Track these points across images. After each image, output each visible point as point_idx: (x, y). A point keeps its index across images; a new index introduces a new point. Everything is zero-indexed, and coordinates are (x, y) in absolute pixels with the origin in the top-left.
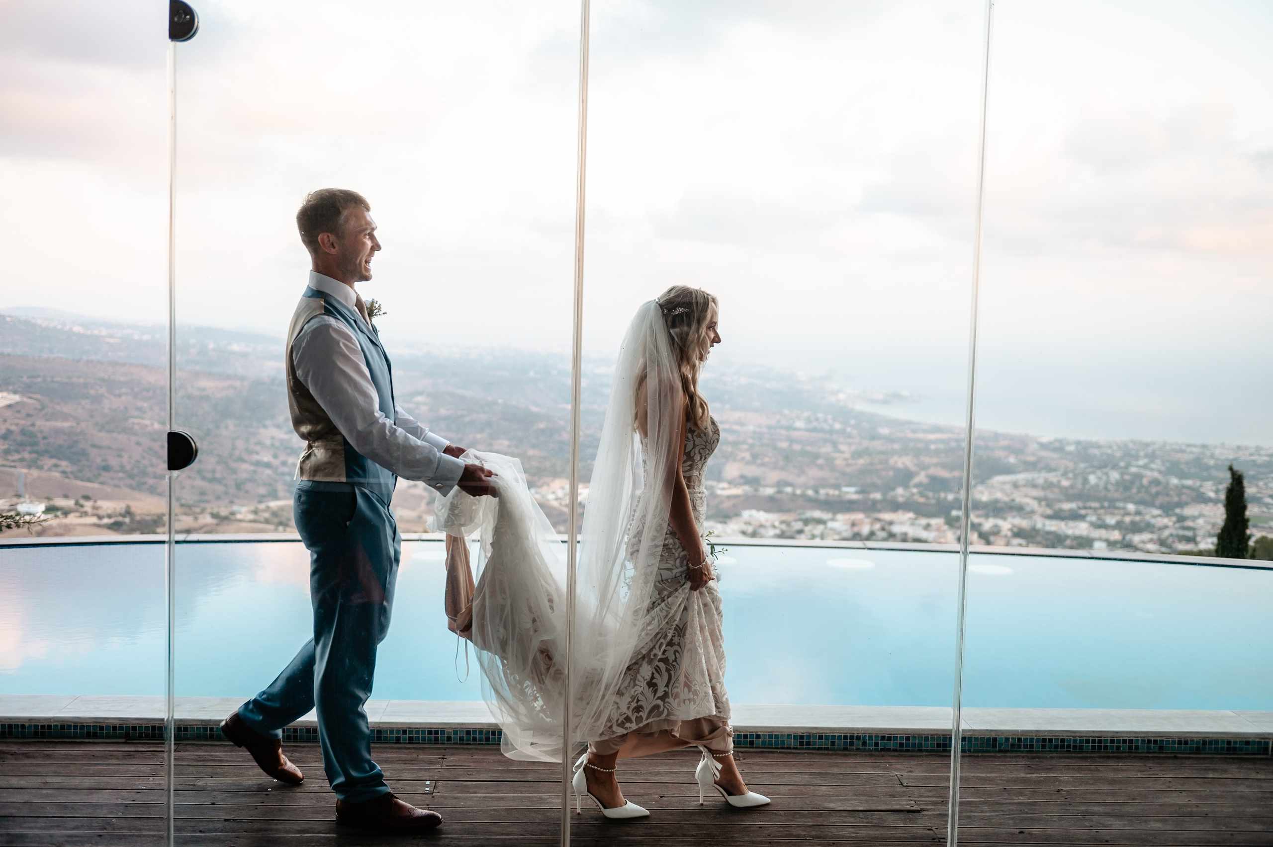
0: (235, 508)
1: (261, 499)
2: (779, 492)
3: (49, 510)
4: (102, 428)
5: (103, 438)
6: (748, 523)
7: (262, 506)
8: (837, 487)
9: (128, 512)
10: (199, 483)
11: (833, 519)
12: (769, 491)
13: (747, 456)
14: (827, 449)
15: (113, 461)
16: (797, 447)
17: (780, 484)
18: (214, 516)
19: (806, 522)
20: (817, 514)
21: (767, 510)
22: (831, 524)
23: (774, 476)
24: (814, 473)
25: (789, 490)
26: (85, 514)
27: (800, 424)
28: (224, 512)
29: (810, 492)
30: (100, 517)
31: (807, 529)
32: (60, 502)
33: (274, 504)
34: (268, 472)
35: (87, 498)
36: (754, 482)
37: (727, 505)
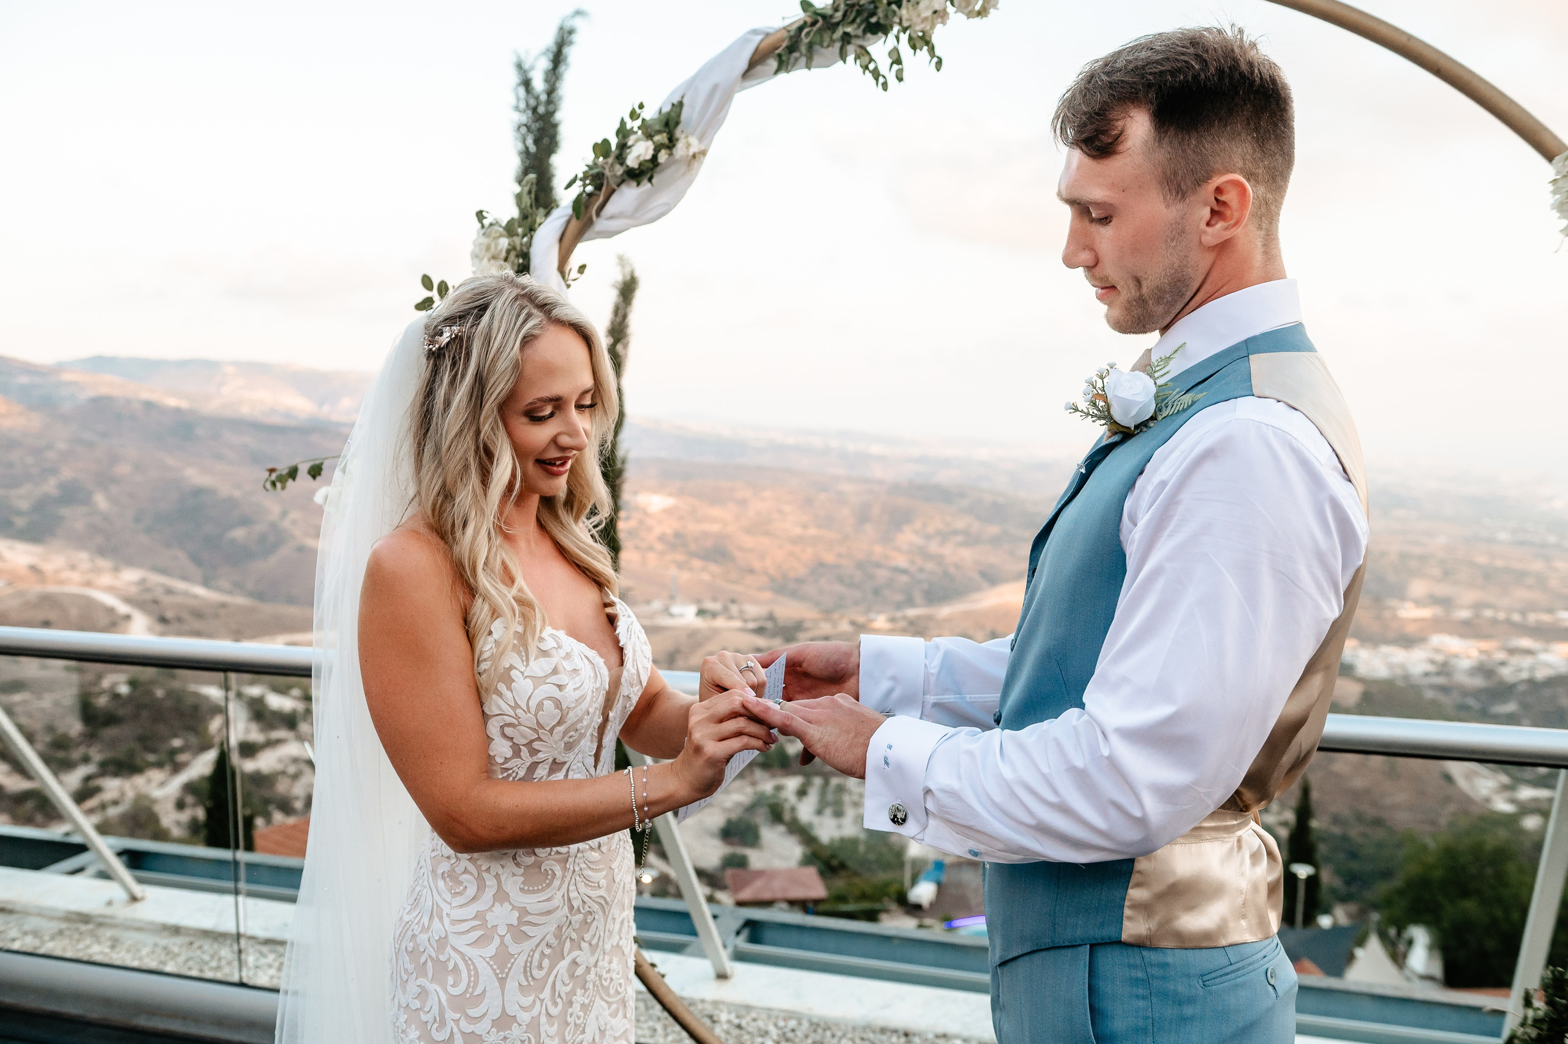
0: (872, 615)
1: (899, 606)
2: (1477, 616)
3: (701, 613)
4: (749, 531)
5: (748, 541)
6: (1437, 650)
7: (899, 614)
8: (1550, 611)
9: (771, 617)
10: (839, 588)
11: (1546, 651)
12: (1464, 614)
13: (1436, 571)
14: (1537, 566)
15: (757, 565)
16: (1499, 563)
17: (1478, 606)
18: (853, 623)
19: (1512, 651)
20: (1525, 643)
21: (1463, 636)
22: (1544, 657)
23: (1469, 596)
24: (1521, 594)
25: (1488, 613)
26: (731, 618)
27: (1503, 536)
28: (861, 619)
29: (1516, 617)
30: (745, 621)
31: (1515, 660)
32: (710, 605)
33: (911, 612)
34: (904, 579)
35: (733, 601)
36: (1445, 602)
37: (1411, 629)
